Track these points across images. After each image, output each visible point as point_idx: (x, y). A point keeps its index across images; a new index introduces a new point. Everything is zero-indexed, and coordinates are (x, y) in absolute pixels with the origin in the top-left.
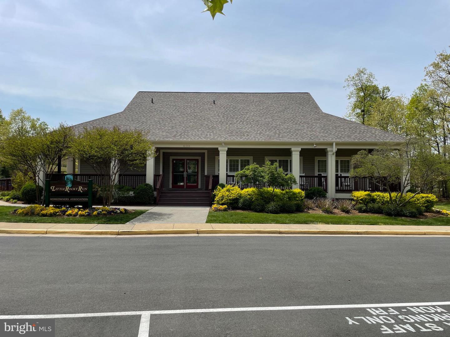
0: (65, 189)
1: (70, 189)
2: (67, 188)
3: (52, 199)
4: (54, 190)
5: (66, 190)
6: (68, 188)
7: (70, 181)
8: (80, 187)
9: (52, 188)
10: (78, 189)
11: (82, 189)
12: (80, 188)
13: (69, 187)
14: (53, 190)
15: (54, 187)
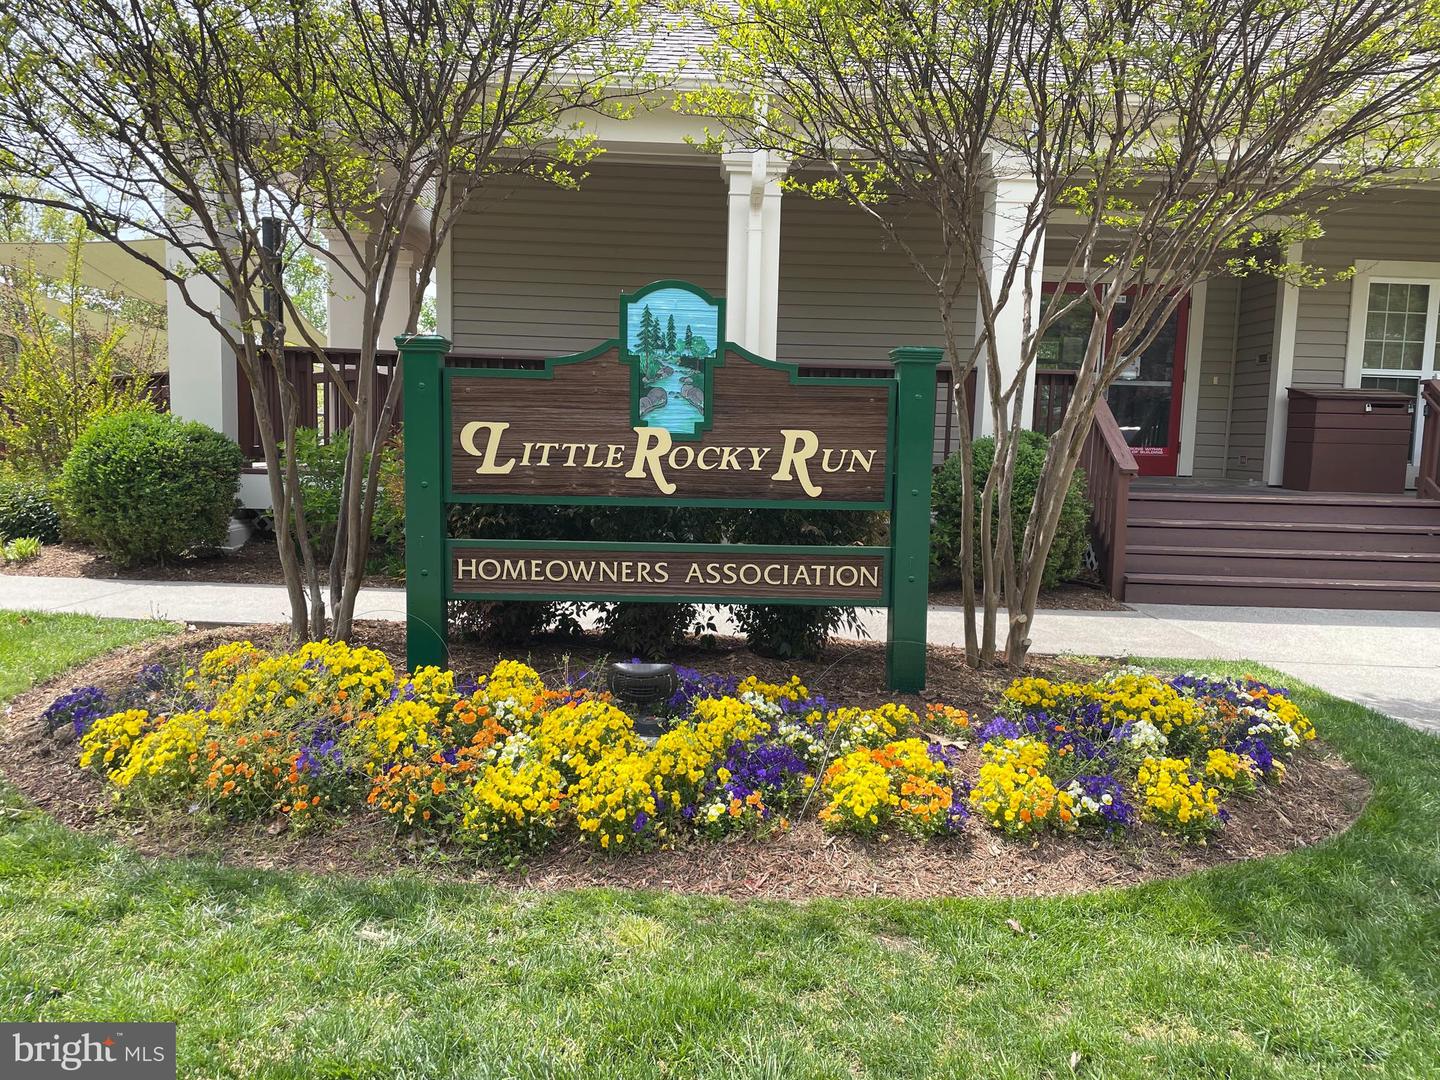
0: (628, 460)
1: (681, 458)
2: (653, 442)
3: (476, 569)
4: (500, 460)
5: (636, 472)
6: (665, 445)
7: (685, 362)
8: (791, 436)
9: (481, 439)
10: (772, 463)
11: (819, 455)
12: (800, 444)
13: (677, 439)
14: (488, 467)
15: (497, 429)
